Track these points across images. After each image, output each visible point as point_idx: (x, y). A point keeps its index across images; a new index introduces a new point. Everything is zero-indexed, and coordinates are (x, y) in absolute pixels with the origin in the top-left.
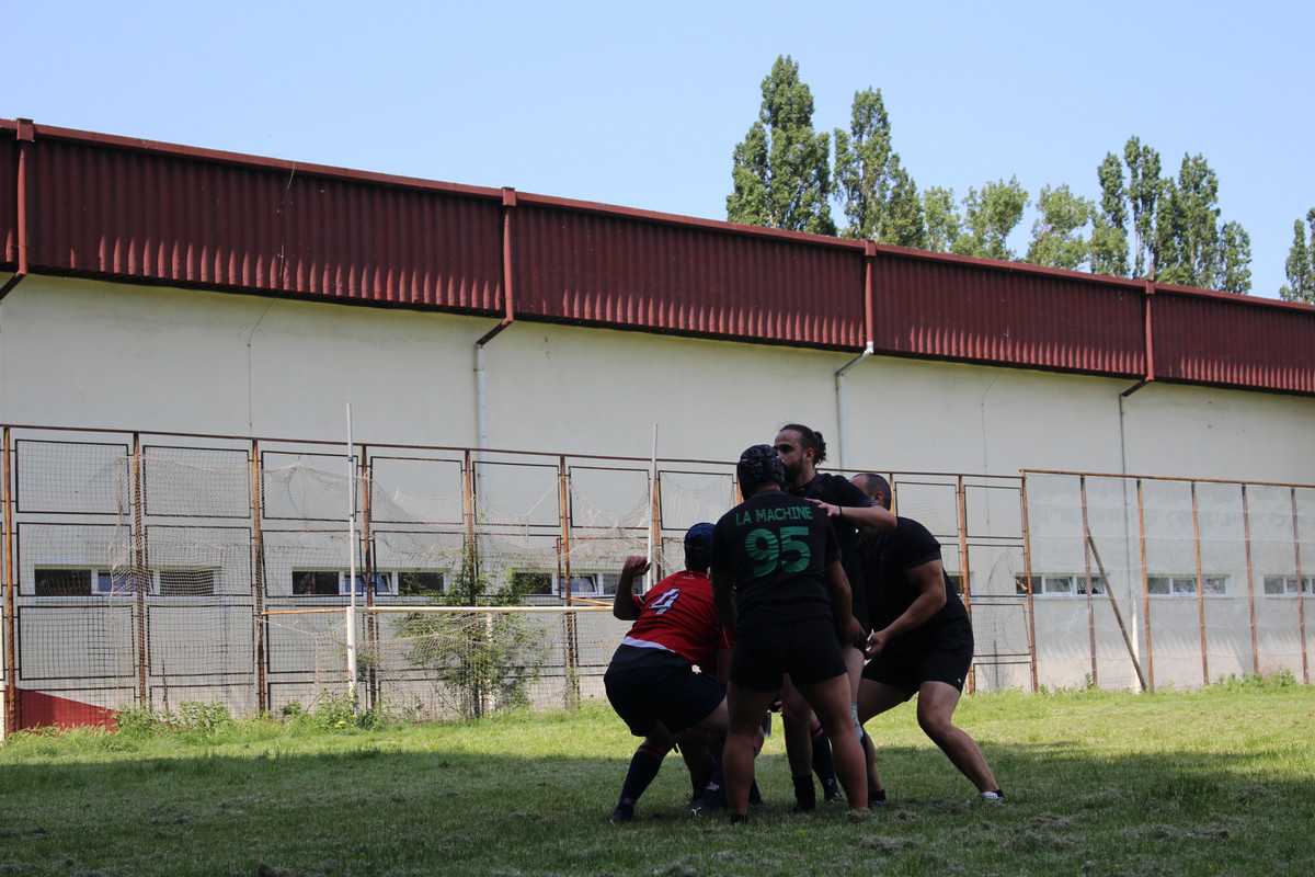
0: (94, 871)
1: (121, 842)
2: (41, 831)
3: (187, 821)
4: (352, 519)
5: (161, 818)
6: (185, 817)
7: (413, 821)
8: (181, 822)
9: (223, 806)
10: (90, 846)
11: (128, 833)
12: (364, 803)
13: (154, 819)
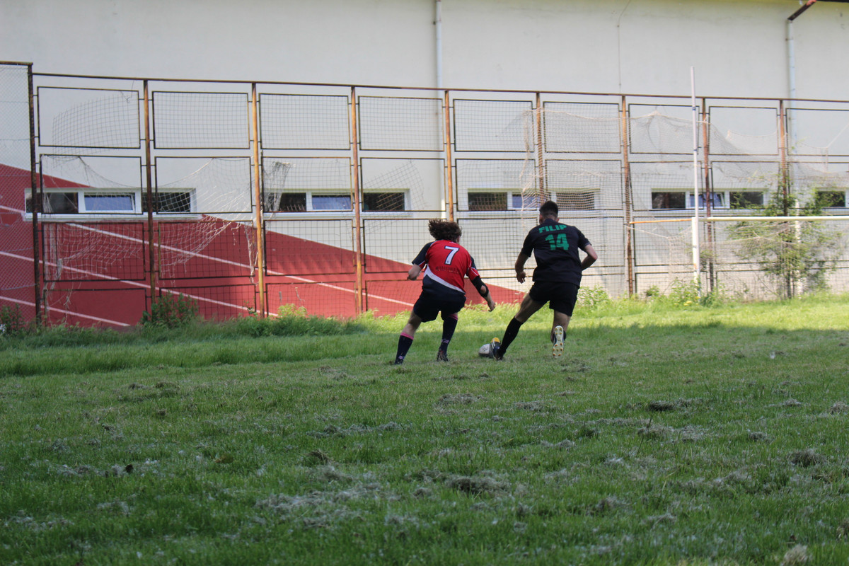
0: (528, 403)
1: (543, 384)
2: (486, 376)
3: (587, 370)
4: (695, 153)
5: (568, 368)
6: (586, 367)
7: (752, 371)
8: (583, 370)
9: (612, 359)
10: (522, 386)
11: (547, 378)
12: (715, 358)
13: (563, 368)
